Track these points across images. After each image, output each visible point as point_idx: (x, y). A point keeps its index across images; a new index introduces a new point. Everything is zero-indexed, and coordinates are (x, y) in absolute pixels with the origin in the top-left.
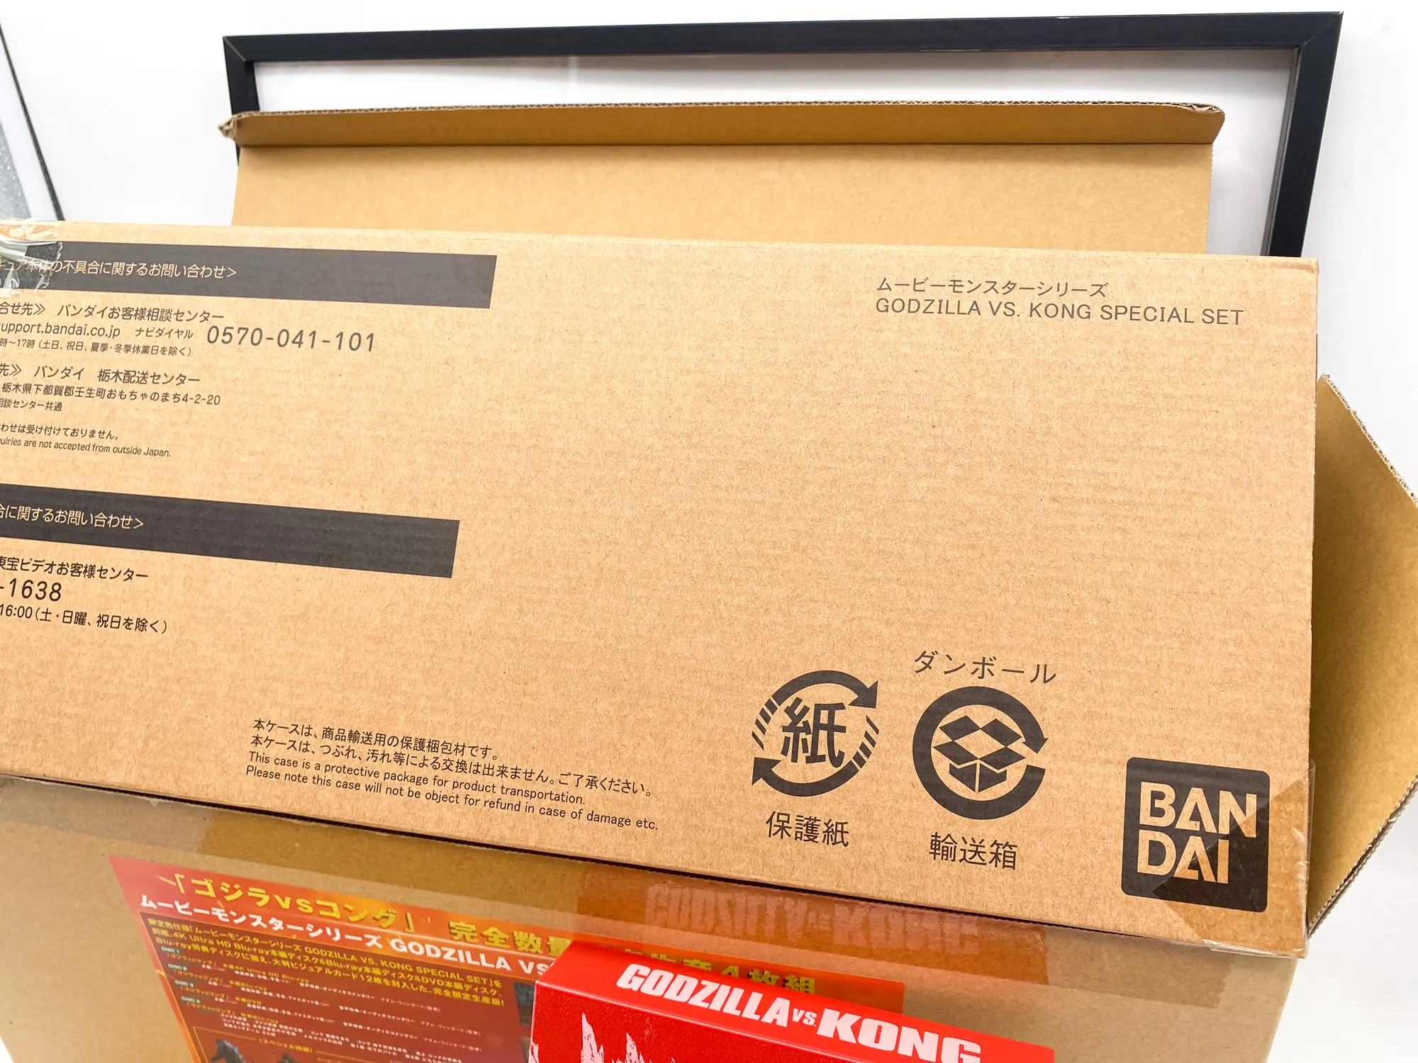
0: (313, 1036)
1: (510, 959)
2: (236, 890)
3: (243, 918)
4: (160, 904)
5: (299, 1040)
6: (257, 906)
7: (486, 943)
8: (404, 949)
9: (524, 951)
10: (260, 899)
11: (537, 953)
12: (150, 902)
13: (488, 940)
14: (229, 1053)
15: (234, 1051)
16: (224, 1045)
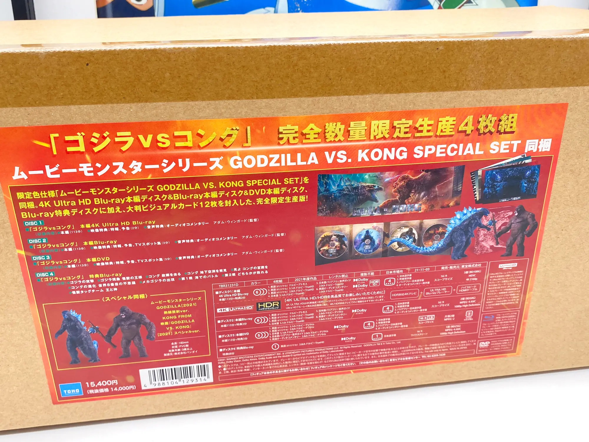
0: (152, 279)
1: (320, 152)
2: (104, 138)
3: (108, 167)
4: (31, 173)
5: (139, 288)
6: (121, 151)
7: (304, 141)
8: (240, 165)
9: (331, 142)
10: (126, 142)
11: (340, 141)
12: (22, 173)
13: (306, 139)
14: (72, 323)
15: (77, 319)
16: (69, 315)
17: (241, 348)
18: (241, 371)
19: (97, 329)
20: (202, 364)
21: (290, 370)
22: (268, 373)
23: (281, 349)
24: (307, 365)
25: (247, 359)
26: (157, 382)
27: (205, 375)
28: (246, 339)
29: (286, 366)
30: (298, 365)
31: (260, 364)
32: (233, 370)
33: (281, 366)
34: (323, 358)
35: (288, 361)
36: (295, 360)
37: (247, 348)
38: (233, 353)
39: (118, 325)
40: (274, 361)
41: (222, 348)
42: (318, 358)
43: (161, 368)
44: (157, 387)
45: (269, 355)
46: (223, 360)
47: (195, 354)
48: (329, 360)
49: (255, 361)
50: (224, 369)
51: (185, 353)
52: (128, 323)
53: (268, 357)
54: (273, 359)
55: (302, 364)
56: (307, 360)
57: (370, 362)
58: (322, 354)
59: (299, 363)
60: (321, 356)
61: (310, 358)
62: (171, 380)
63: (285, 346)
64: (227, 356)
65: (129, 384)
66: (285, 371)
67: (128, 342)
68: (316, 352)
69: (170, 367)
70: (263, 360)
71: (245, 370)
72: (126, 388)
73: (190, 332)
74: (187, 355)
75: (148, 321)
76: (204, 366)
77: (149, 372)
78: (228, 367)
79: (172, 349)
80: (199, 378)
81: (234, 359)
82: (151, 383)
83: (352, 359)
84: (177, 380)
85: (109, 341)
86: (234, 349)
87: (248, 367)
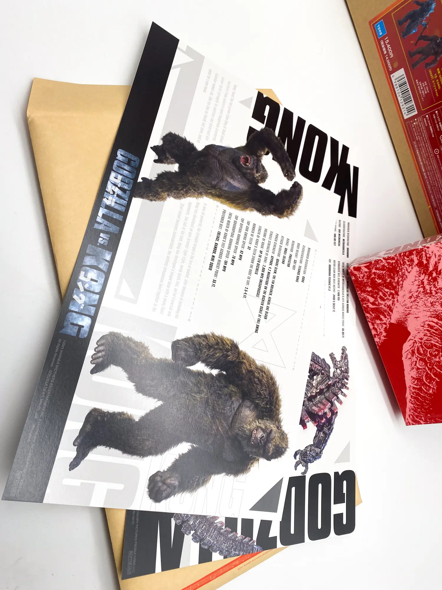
14: (426, 9)
15: (430, 10)
16: (432, 4)
17: (431, 129)
18: (416, 135)
19: (425, 27)
20: (415, 108)
21: (422, 167)
22: (418, 153)
23: (436, 155)
24: (428, 176)
25: (425, 136)
26: (397, 83)
27: (408, 112)
28: (438, 130)
29: (425, 163)
30: (427, 170)
31: (423, 146)
32: (415, 129)
33: (424, 159)
34: (435, 185)
35: (428, 163)
36: (430, 168)
37: (432, 133)
38: (426, 125)
39: (431, 40)
40: (427, 154)
41: (429, 117)
42: (434, 181)
43: (407, 82)
44: (394, 84)
45: (430, 149)
46: (421, 120)
47: (421, 100)
48: (435, 190)
49: (424, 141)
50: (415, 123)
51: (421, 93)
52: (435, 46)
53: (429, 149)
54: (428, 152)
55: (428, 173)
56: (431, 175)
57: (439, 217)
58: (438, 184)
59: (428, 170)
60: (436, 183)
61: (433, 177)
62: (400, 92)
63: (438, 157)
64: (424, 122)
65: (392, 66)
66: (421, 163)
67: (420, 53)
68: (438, 179)
69: (409, 87)
70: (426, 146)
71: (417, 137)
72: (389, 64)
73: (436, 90)
74: (420, 95)
75: (438, 59)
76: (414, 109)
77: (403, 75)
78: (417, 125)
79: (422, 83)
80: (405, 109)
81: (423, 127)
82: (395, 79)
83: (438, 204)
84: (401, 96)
85: (419, 39)
86: (430, 125)
87: (419, 138)
